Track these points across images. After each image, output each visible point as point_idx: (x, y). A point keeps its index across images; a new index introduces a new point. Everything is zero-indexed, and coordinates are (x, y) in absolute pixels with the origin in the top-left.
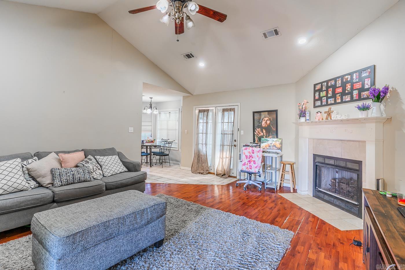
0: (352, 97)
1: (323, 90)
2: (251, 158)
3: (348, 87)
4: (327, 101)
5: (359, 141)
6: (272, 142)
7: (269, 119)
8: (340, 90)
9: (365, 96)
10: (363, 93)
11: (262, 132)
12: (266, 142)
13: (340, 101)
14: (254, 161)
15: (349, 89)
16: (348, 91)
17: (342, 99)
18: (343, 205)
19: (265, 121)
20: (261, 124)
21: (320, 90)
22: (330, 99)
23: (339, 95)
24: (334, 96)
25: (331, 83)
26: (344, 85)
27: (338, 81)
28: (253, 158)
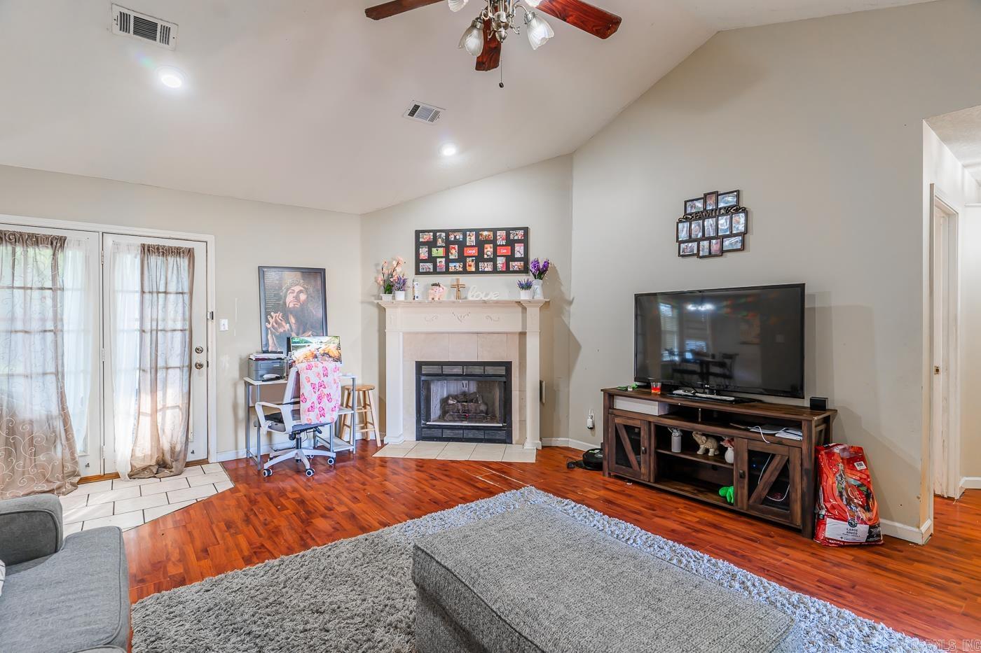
0: (495, 266)
1: (439, 245)
2: (322, 389)
3: (489, 250)
4: (447, 267)
5: (507, 333)
6: (320, 346)
7: (304, 288)
8: (474, 251)
9: (516, 268)
10: (514, 264)
11: (287, 321)
12: (305, 346)
13: (473, 269)
14: (328, 395)
15: (489, 253)
16: (488, 256)
17: (477, 266)
18: (480, 435)
19: (295, 294)
20: (285, 303)
21: (432, 244)
22: (454, 264)
23: (471, 259)
24: (462, 258)
25: (455, 237)
26: (480, 244)
27: (469, 235)
28: (325, 388)
